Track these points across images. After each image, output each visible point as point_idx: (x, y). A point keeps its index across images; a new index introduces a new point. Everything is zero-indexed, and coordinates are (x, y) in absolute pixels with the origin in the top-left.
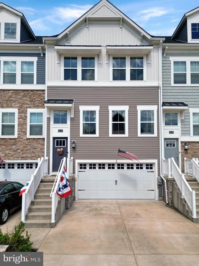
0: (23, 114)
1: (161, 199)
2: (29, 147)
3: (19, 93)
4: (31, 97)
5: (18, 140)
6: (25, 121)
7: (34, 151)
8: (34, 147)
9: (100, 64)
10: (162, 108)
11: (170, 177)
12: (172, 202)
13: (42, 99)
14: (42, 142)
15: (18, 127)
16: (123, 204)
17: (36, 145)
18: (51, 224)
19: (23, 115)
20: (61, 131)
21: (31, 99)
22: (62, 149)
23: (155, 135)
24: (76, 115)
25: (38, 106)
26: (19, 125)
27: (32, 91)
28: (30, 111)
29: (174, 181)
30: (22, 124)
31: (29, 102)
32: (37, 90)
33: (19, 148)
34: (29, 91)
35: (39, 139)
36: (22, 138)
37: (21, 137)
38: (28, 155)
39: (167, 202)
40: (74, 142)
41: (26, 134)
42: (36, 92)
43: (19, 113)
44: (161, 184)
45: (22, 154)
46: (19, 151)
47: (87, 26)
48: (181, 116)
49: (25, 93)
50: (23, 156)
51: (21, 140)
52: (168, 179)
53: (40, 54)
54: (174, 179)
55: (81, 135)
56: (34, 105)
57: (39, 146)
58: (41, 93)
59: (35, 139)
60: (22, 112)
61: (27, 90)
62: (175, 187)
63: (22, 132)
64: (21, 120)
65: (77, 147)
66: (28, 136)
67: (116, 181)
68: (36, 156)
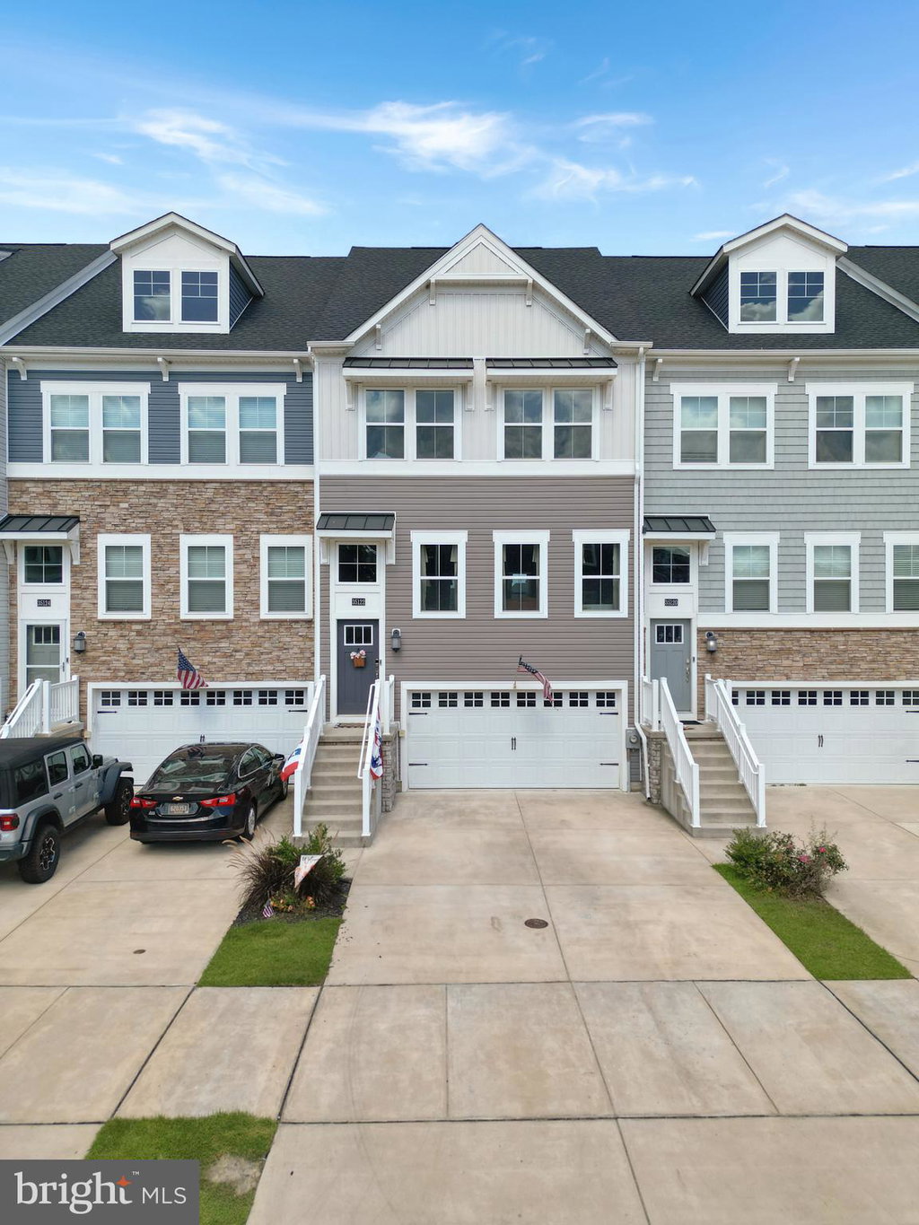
0: (249, 552)
1: (636, 788)
2: (266, 645)
3: (236, 490)
4: (271, 502)
5: (234, 624)
6: (255, 570)
7: (283, 657)
8: (281, 645)
9: (470, 411)
10: (642, 537)
11: (655, 729)
12: (659, 796)
13: (300, 508)
14: (303, 631)
15: (235, 586)
16: (532, 801)
17: (288, 639)
18: (362, 839)
19: (248, 555)
20: (359, 602)
21: (271, 506)
22: (362, 652)
23: (623, 612)
24: (402, 556)
25: (290, 526)
26: (236, 583)
27: (272, 483)
28: (267, 541)
29: (665, 739)
30: (246, 582)
31: (263, 517)
32: (288, 482)
33: (238, 647)
34: (265, 485)
35: (297, 621)
36: (246, 620)
37: (245, 616)
38: (265, 668)
39: (648, 796)
40: (396, 632)
41: (258, 608)
42: (285, 486)
43: (237, 547)
44: (637, 747)
45: (249, 664)
46: (239, 656)
47: (432, 302)
48: (700, 556)
49: (252, 490)
50: (251, 669)
51: (244, 624)
52: (650, 734)
53: (294, 375)
54: (664, 733)
55: (417, 612)
56: (279, 524)
57: (297, 641)
58: (299, 489)
59: (285, 621)
60: (247, 545)
61: (259, 483)
62: (667, 754)
63: (247, 601)
64: (243, 567)
65: (405, 647)
66: (265, 613)
67: (514, 740)
68: (288, 671)
